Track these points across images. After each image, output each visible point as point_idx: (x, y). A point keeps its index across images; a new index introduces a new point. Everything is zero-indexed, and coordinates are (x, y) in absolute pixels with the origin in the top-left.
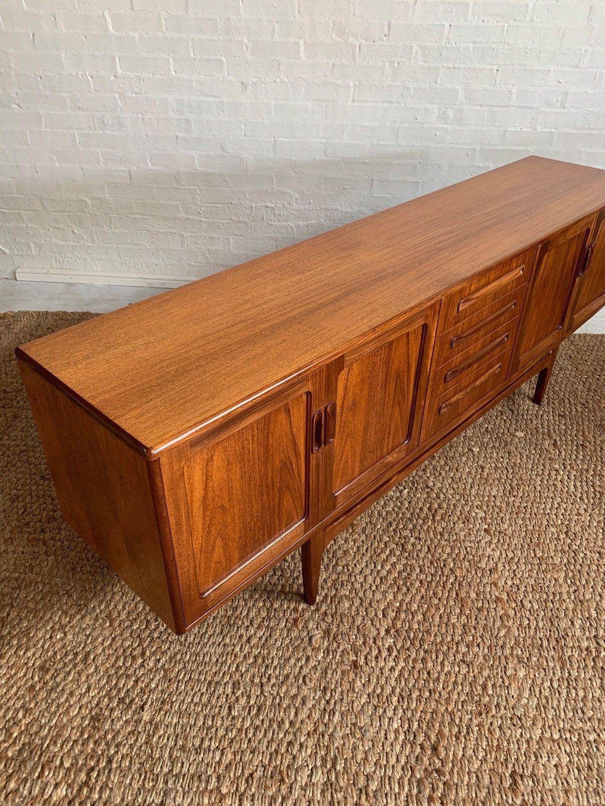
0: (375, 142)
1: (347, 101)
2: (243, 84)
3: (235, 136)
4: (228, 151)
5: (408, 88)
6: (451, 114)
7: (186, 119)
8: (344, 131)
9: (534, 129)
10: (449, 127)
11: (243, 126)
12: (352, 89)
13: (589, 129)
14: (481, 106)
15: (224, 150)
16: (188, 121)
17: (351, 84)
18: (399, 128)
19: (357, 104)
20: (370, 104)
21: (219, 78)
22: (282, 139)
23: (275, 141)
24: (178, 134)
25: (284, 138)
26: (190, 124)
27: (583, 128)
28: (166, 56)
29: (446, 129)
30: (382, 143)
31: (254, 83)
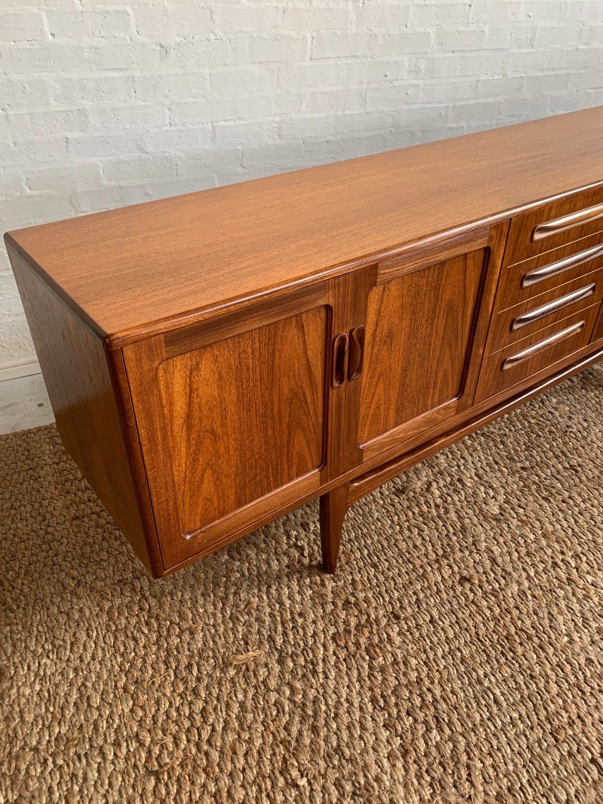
0: (340, 113)
1: (304, 60)
2: (162, 46)
3: (157, 127)
4: (148, 151)
5: (376, 36)
6: (423, 65)
7: (79, 110)
8: (301, 102)
9: (505, 75)
10: (420, 82)
11: (167, 111)
12: (309, 43)
13: (554, 69)
14: (453, 52)
15: (141, 150)
16: (81, 112)
17: (308, 35)
18: (366, 90)
19: (315, 63)
20: (332, 62)
21: (125, 39)
22: (223, 123)
23: (214, 128)
24: (70, 135)
25: (225, 121)
26: (86, 116)
27: (549, 69)
28: (35, 10)
29: (418, 85)
30: (348, 112)
31: (179, 44)
